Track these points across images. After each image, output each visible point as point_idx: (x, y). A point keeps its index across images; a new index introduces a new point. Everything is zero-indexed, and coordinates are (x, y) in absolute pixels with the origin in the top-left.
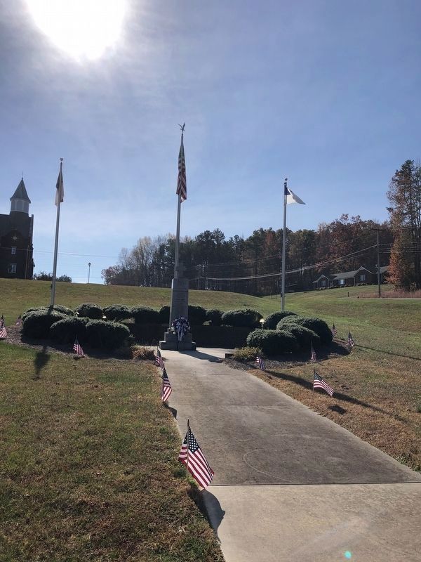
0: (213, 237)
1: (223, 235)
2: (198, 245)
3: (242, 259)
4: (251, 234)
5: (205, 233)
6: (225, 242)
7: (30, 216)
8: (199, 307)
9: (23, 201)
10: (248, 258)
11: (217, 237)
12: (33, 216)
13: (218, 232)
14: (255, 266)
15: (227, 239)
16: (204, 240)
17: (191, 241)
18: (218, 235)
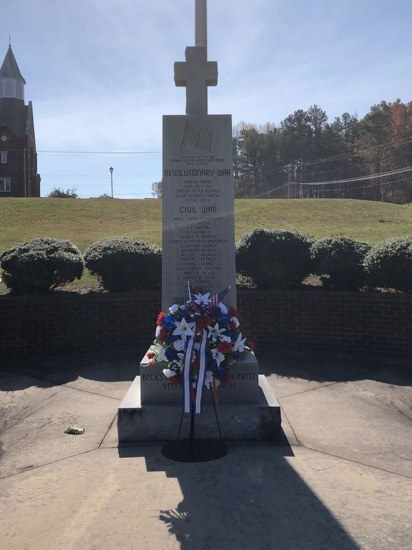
0: (308, 119)
1: (324, 114)
2: (285, 133)
3: (355, 150)
4: (369, 111)
5: (296, 114)
6: (327, 126)
7: (26, 104)
8: (288, 235)
9: (14, 82)
10: (365, 148)
11: (316, 118)
12: (30, 103)
13: (315, 110)
14: (377, 160)
15: (331, 121)
16: (295, 125)
17: (275, 130)
18: (318, 115)
